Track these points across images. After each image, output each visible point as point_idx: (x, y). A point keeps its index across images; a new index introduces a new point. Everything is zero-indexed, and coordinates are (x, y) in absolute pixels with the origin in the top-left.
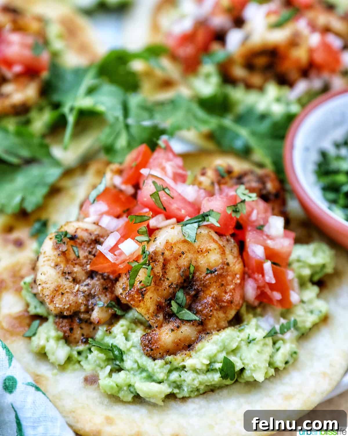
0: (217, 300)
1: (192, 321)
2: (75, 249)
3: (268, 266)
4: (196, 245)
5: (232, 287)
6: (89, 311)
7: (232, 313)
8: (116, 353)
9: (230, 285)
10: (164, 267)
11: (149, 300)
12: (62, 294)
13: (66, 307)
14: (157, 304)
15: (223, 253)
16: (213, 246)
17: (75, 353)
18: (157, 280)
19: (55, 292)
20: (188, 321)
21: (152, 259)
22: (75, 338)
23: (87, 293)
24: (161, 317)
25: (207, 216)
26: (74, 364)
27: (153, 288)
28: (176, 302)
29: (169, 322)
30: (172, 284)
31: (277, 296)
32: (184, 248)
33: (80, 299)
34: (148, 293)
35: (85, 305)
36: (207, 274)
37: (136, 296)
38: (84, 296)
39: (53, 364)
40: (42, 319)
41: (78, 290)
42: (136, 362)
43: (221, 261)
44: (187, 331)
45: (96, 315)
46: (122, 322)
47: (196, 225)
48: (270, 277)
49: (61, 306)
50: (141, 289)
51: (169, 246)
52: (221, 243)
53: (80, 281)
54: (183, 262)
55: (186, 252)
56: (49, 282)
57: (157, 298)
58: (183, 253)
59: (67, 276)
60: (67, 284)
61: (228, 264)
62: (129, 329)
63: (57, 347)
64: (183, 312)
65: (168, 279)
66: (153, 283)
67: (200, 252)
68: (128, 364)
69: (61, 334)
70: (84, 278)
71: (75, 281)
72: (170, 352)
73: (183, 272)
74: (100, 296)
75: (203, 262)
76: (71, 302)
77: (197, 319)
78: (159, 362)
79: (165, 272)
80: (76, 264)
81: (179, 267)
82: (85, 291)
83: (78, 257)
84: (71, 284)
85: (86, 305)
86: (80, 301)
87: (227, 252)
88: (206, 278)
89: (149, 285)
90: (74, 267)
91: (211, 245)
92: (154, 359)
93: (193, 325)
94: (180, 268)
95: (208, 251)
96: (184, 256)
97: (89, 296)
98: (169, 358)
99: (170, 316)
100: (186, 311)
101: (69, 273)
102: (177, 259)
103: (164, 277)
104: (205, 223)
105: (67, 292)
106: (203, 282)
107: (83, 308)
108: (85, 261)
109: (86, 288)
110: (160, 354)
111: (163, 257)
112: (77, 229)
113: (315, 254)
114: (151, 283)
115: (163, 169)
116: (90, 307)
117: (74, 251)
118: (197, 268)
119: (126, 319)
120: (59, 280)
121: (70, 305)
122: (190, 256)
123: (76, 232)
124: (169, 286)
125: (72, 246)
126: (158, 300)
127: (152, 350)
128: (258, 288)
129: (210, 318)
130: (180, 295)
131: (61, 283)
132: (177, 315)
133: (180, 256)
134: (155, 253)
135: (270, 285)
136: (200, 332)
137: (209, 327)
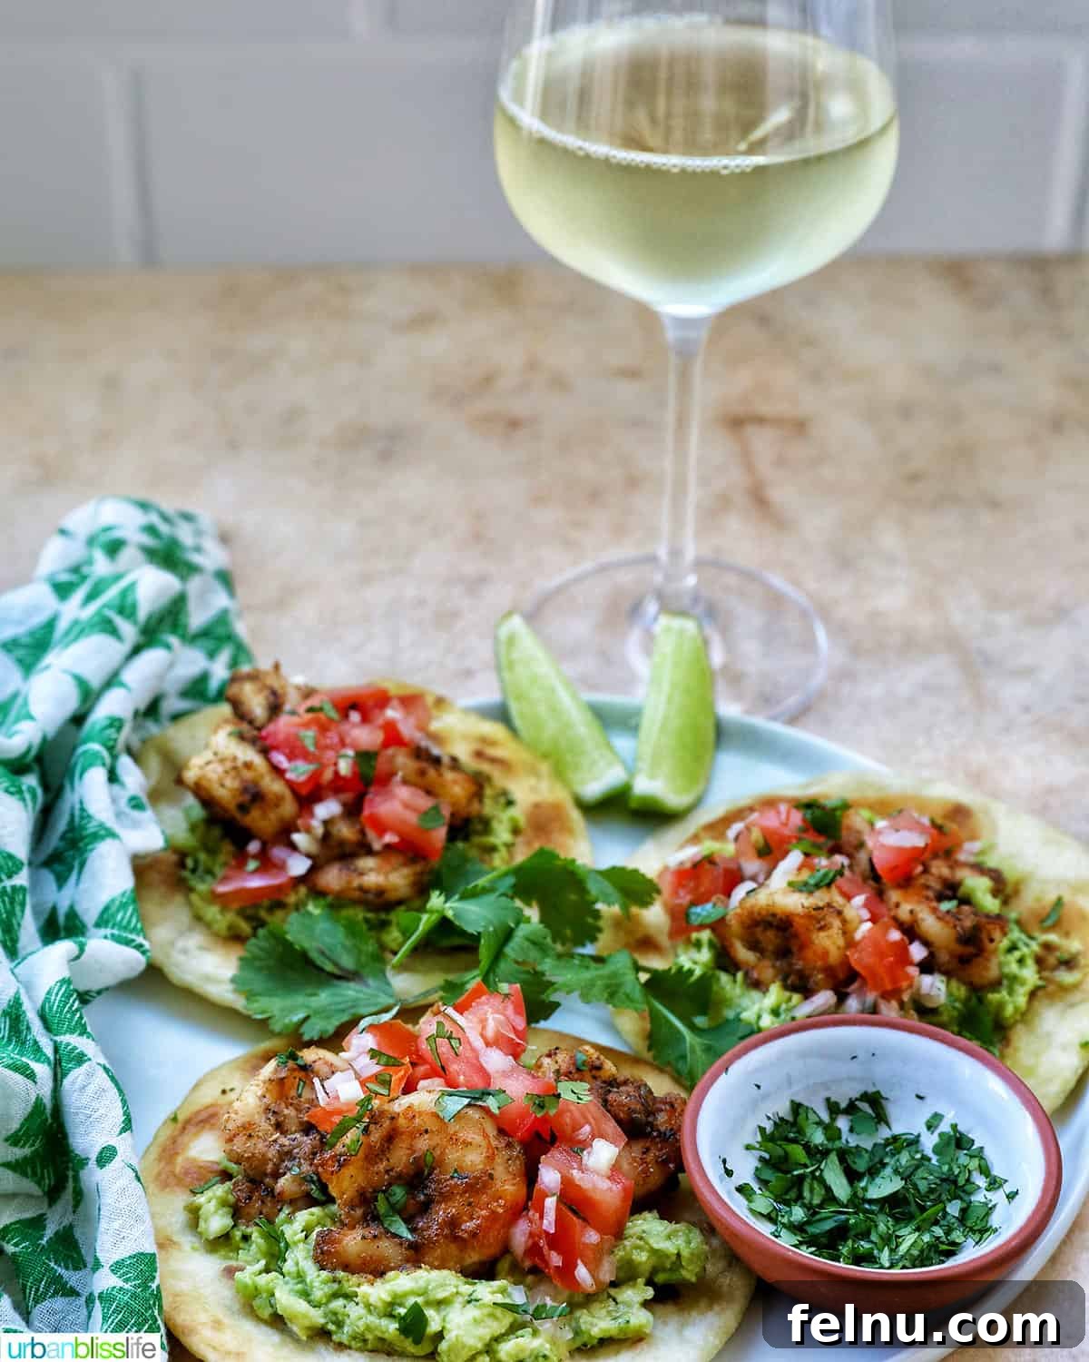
0: (453, 1223)
1: (401, 1237)
2: (302, 1083)
3: (550, 1203)
4: (452, 1128)
5: (484, 1213)
6: (277, 1175)
7: (473, 1257)
8: (282, 1245)
9: (482, 1210)
10: (391, 1137)
11: (348, 1178)
12: (250, 1136)
13: (246, 1155)
14: (360, 1192)
15: (490, 1158)
16: (478, 1139)
17: (238, 1234)
18: (374, 1155)
19: (241, 1129)
20: (395, 1236)
21: (375, 1118)
22: (248, 1214)
23: (286, 1149)
24: (359, 1212)
25: (489, 1094)
26: (232, 1251)
27: (361, 1163)
28: (387, 1199)
29: (368, 1225)
30: (392, 1170)
31: (556, 1259)
32: (431, 1125)
33: (272, 1153)
34: (351, 1167)
35: (274, 1164)
36: (452, 1177)
37: (330, 1162)
38: (279, 1151)
39: (200, 1235)
40: (226, 1176)
41: (275, 1141)
42: (297, 1264)
43: (481, 1167)
44: (387, 1248)
45: (284, 1183)
46: (315, 1210)
47: (466, 1101)
48: (549, 1224)
49: (239, 1150)
50: (341, 1155)
51: (411, 1113)
52: (494, 1143)
53: (287, 1131)
54: (423, 1144)
55: (433, 1132)
56: (241, 1113)
57: (361, 1180)
58: (426, 1131)
59: (270, 1115)
60: (264, 1126)
61: (491, 1176)
62: (319, 1223)
63: (215, 1212)
64: (394, 1219)
65: (388, 1160)
66: (361, 1154)
67: (453, 1140)
68: (288, 1266)
69: (231, 1199)
70: (293, 1129)
71: (279, 1126)
72: (346, 1267)
73: (414, 1158)
74: (302, 1161)
75: (453, 1156)
76: (257, 1151)
77: (410, 1237)
78: (324, 1274)
79: (388, 1148)
80: (291, 1104)
81: (411, 1149)
82: (284, 1146)
83: (300, 1096)
84: (270, 1128)
85: (277, 1166)
86: (270, 1155)
87: (498, 1160)
88: (448, 1183)
89: (353, 1153)
90: (287, 1108)
91: (476, 1137)
92: (322, 1268)
93: (401, 1244)
94: (414, 1152)
95: (467, 1144)
96: (426, 1136)
97: (287, 1155)
98: (341, 1274)
99: (372, 1217)
100: (397, 1218)
101: (274, 1112)
102: (415, 1137)
103: (384, 1154)
104: (480, 1103)
105: (259, 1137)
106: (441, 1186)
107: (270, 1167)
108: (307, 1105)
109: (287, 1143)
110: (332, 1263)
111: (391, 1123)
112: (320, 1059)
113: (669, 1237)
114: (358, 1151)
115: (483, 1022)
116: (281, 1171)
117: (299, 1085)
118: (438, 1163)
119: (324, 1209)
120: (256, 1117)
121: (253, 1154)
122: (436, 1140)
123: (314, 1062)
124: (387, 1172)
125: (300, 1079)
126: (363, 1185)
127: (322, 1253)
128: (531, 1235)
129: (432, 1245)
130: (399, 1193)
131: (257, 1122)
132: (382, 1218)
133: (421, 1134)
134: (382, 1113)
135: (547, 1233)
136: (408, 1261)
137: (427, 1259)
